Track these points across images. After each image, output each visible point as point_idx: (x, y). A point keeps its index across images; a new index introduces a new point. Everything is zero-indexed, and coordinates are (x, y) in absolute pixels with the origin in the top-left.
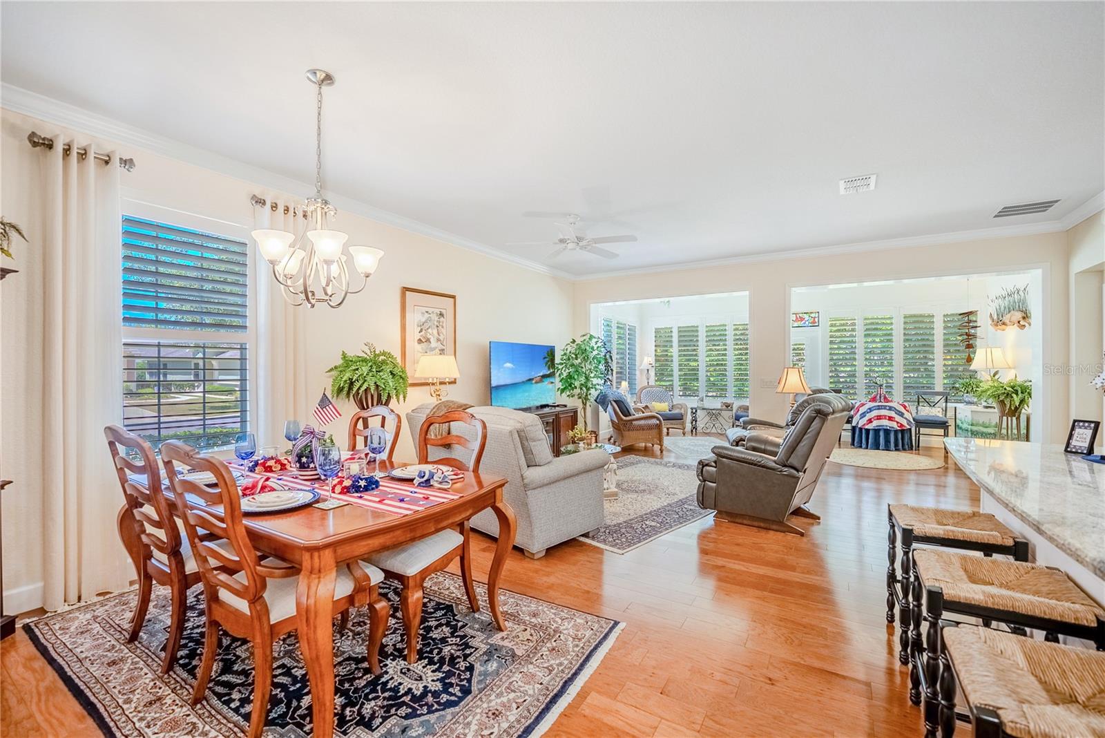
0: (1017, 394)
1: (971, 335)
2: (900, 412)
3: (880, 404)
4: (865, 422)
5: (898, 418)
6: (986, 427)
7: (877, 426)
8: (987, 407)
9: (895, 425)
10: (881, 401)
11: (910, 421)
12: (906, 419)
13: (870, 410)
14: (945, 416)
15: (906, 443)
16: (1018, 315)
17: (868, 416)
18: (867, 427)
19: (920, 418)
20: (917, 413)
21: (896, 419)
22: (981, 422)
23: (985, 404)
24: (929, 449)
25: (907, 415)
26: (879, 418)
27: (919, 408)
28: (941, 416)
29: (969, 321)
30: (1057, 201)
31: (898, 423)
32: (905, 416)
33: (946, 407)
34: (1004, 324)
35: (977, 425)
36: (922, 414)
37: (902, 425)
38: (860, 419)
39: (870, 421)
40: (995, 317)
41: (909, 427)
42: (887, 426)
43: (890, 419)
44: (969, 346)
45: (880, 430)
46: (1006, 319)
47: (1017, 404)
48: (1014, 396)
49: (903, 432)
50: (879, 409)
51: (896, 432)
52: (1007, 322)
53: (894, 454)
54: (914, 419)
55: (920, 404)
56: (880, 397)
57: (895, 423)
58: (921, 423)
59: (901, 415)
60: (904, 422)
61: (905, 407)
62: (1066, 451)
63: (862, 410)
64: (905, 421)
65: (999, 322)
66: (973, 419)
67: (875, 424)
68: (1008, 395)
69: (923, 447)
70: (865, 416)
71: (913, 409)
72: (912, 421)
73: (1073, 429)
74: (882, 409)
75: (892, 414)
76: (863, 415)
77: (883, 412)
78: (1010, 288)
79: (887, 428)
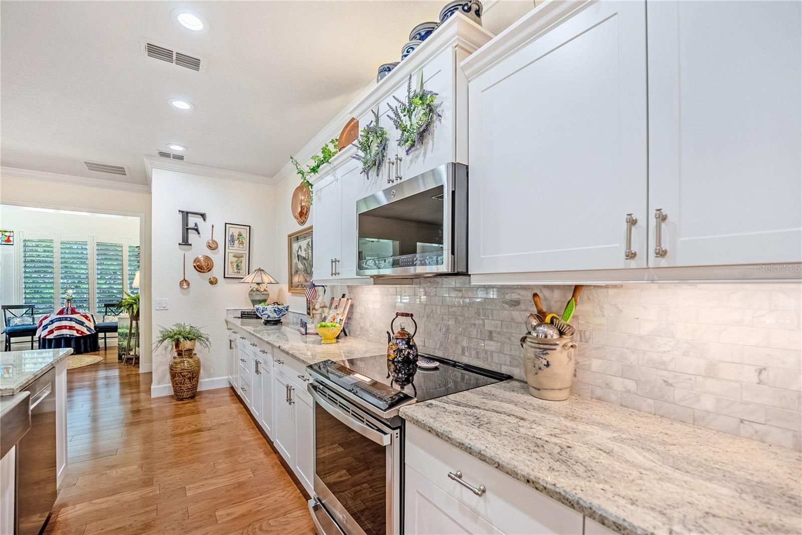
2: (81, 322)
3: (66, 316)
4: (47, 333)
5: (78, 327)
7: (57, 336)
9: (75, 333)
10: (67, 314)
11: (90, 329)
12: (86, 326)
13: (52, 322)
17: (50, 328)
18: (47, 337)
20: (102, 321)
21: (76, 328)
25: (88, 323)
26: (59, 328)
27: (105, 317)
30: (123, 168)
31: (78, 331)
32: (85, 324)
36: (105, 322)
37: (82, 333)
38: (43, 330)
39: (51, 332)
41: (89, 333)
42: (67, 335)
43: (71, 328)
45: (61, 338)
49: (85, 338)
50: (60, 320)
51: (77, 338)
54: (95, 326)
55: (108, 314)
56: (67, 310)
57: (75, 331)
59: (82, 324)
60: (85, 330)
61: (87, 317)
63: (45, 323)
67: (56, 333)
70: (47, 328)
72: (92, 328)
74: (63, 320)
75: (73, 324)
76: (45, 327)
77: (64, 323)
79: (68, 336)
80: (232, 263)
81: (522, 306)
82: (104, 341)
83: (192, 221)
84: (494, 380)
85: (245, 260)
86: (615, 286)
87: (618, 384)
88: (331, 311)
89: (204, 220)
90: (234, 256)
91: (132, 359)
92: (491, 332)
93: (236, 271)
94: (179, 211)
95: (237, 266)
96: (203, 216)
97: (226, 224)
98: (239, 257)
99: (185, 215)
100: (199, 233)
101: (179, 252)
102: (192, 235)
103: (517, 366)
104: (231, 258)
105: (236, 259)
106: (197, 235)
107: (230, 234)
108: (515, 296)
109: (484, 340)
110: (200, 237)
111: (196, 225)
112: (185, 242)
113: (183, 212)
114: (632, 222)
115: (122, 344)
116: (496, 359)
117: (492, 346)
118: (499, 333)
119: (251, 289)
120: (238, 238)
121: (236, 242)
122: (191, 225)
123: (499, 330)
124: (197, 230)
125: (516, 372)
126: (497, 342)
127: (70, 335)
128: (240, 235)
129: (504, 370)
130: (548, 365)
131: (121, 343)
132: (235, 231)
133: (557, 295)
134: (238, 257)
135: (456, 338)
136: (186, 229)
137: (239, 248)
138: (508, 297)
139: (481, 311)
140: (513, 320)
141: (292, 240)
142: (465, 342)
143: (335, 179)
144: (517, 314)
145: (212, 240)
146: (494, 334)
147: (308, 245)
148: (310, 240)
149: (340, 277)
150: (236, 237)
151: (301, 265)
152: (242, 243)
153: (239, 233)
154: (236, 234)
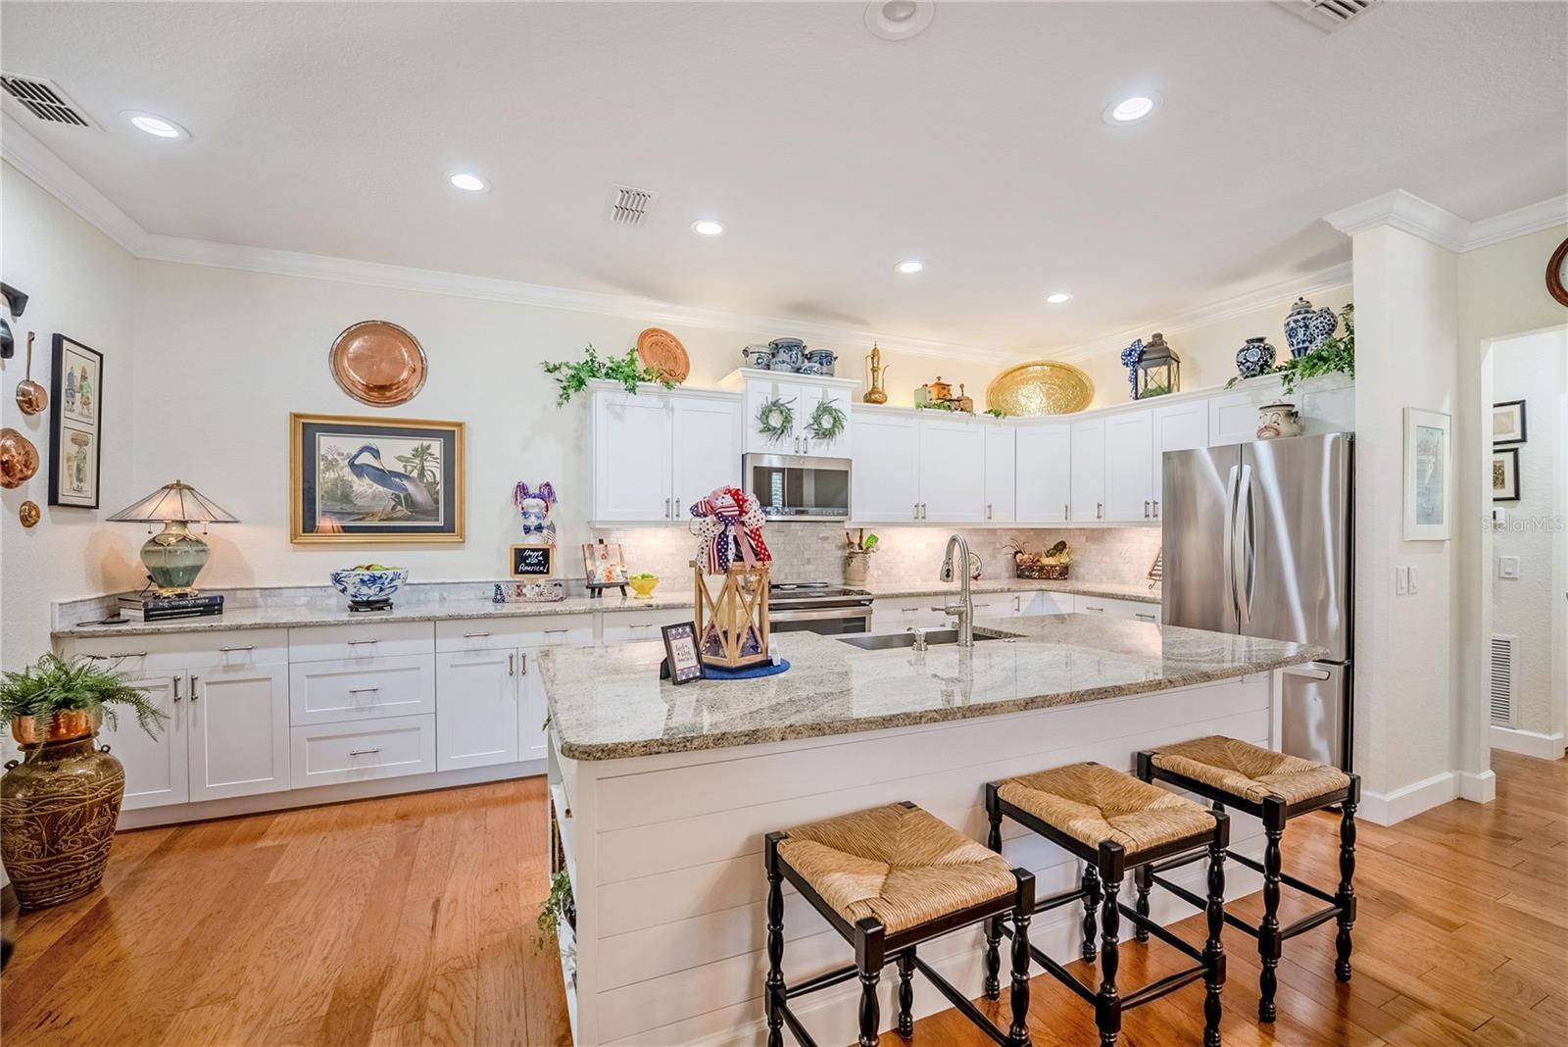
80: (69, 459)
81: (830, 541)
85: (91, 453)
88: (597, 563)
89: (15, 314)
92: (808, 559)
93: (75, 484)
95: (79, 470)
97: (59, 337)
98: (80, 441)
104: (67, 448)
105: (76, 448)
107: (66, 369)
108: (825, 535)
109: (802, 565)
114: (916, 506)
116: (812, 576)
118: (815, 559)
119: (151, 536)
120: (81, 387)
121: (78, 396)
123: (814, 556)
128: (84, 378)
132: (73, 363)
134: (80, 444)
137: (82, 414)
138: (821, 535)
141: (308, 431)
142: (787, 569)
143: (666, 406)
144: (826, 545)
145: (28, 382)
146: (812, 561)
147: (422, 453)
148: (436, 446)
149: (680, 519)
150: (77, 382)
151: (375, 486)
152: (86, 403)
153: (84, 371)
154: (78, 374)
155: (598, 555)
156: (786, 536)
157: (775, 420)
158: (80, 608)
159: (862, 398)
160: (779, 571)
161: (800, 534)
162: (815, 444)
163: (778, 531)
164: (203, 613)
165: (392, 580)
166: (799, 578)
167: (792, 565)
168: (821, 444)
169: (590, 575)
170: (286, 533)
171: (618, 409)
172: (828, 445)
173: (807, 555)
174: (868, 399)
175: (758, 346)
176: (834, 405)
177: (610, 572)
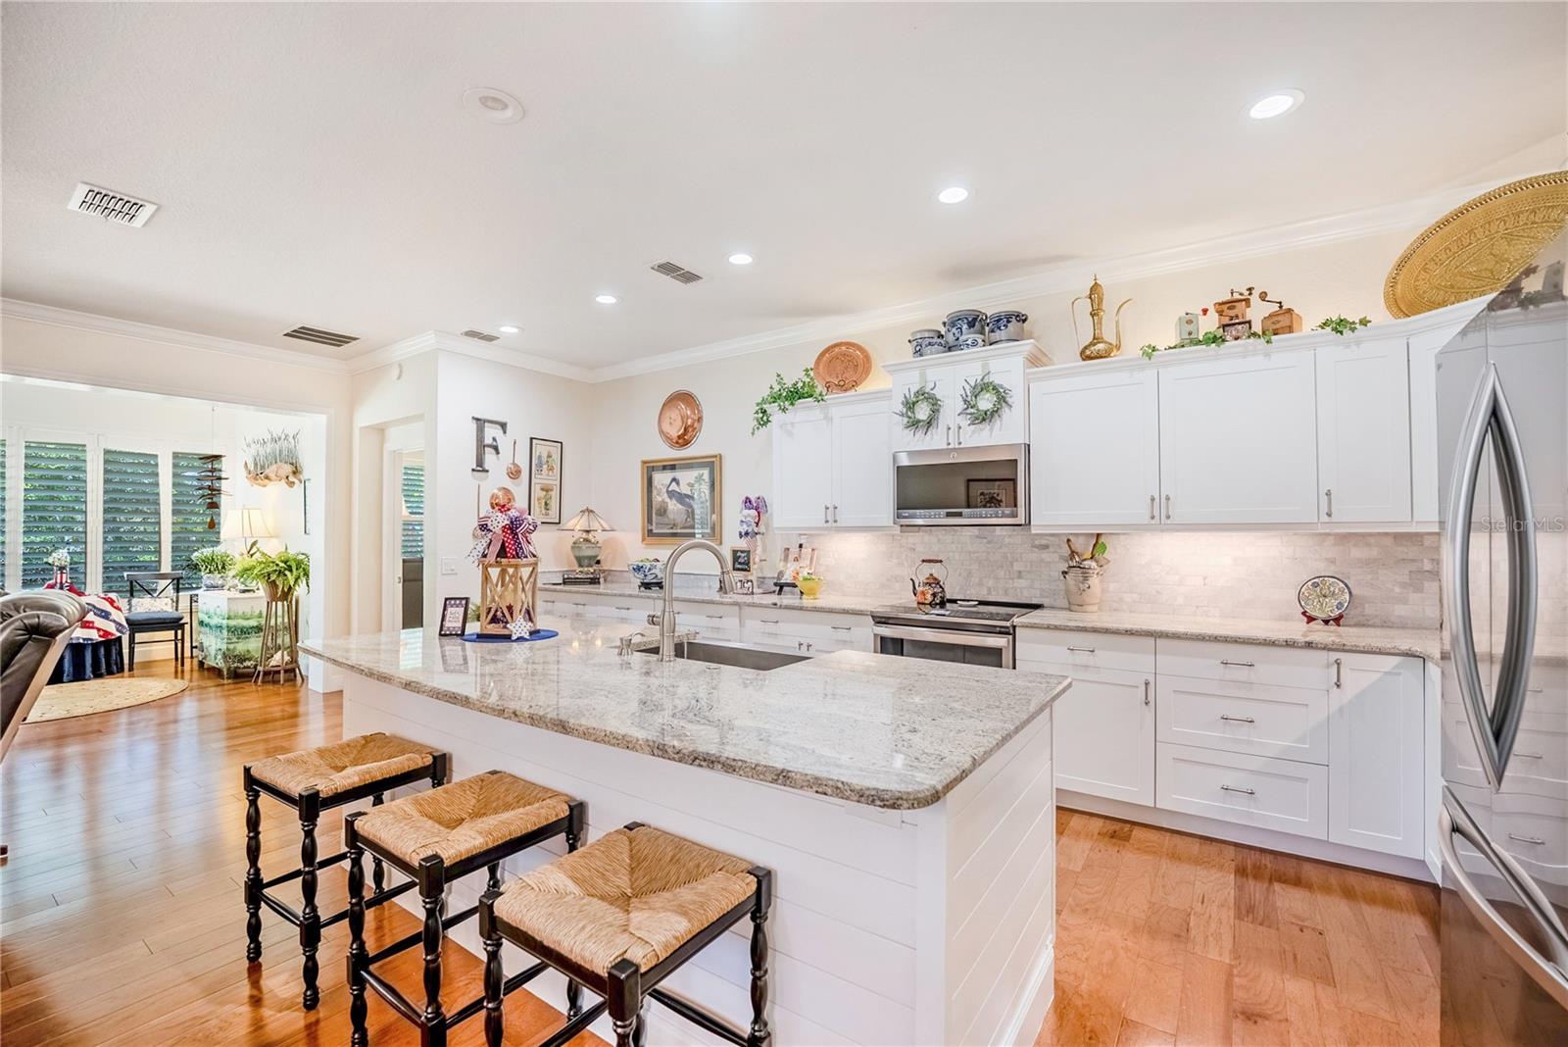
0: (291, 571)
1: (215, 490)
2: (103, 611)
6: (248, 619)
8: (244, 591)
9: (94, 635)
11: (121, 625)
12: (114, 621)
14: (177, 610)
15: (113, 662)
16: (288, 469)
19: (139, 618)
20: (130, 609)
21: (96, 625)
22: (240, 612)
23: (243, 587)
24: (148, 665)
25: (115, 614)
27: (134, 601)
28: (170, 610)
29: (213, 470)
30: (355, 339)
31: (99, 630)
32: (111, 618)
33: (177, 598)
34: (267, 478)
35: (236, 617)
36: (139, 610)
37: (107, 633)
40: (251, 467)
41: (119, 634)
42: (81, 638)
43: (87, 625)
44: (214, 505)
46: (270, 471)
47: (292, 583)
48: (287, 573)
49: (110, 644)
51: (96, 646)
52: (272, 476)
53: (93, 685)
54: (127, 620)
55: (135, 595)
57: (95, 631)
58: (136, 626)
59: (106, 615)
60: (111, 628)
61: (112, 602)
62: (440, 635)
64: (113, 625)
65: (259, 473)
66: (229, 610)
68: (280, 573)
69: (138, 663)
71: (123, 603)
72: (125, 624)
73: (445, 609)
78: (277, 432)
79: (81, 641)
80: (539, 499)
81: (1051, 549)
82: (173, 646)
83: (491, 432)
84: (1029, 610)
85: (555, 494)
86: (1124, 534)
87: (1128, 598)
88: (789, 565)
89: (505, 432)
90: (542, 489)
91: (279, 672)
92: (1020, 572)
93: (544, 512)
94: (473, 418)
95: (546, 504)
96: (503, 426)
97: (532, 439)
98: (546, 489)
99: (480, 423)
100: (498, 453)
101: (472, 481)
102: (489, 456)
103: (1047, 597)
104: (537, 492)
105: (544, 493)
106: (494, 456)
107: (538, 454)
108: (1044, 542)
109: (1013, 579)
110: (498, 459)
111: (494, 439)
112: (480, 467)
113: (478, 420)
114: (1153, 499)
115: (235, 648)
116: (1025, 593)
117: (1022, 583)
118: (1029, 572)
119: (574, 539)
120: (547, 462)
121: (545, 467)
122: (488, 440)
123: (1028, 569)
124: (496, 449)
125: (1045, 601)
126: (1027, 579)
127: (84, 639)
128: (549, 456)
129: (1034, 601)
130: (1089, 587)
131: (231, 647)
132: (541, 450)
133: (1081, 540)
134: (547, 491)
135: (981, 580)
136: (481, 447)
137: (549, 476)
138: (1037, 543)
139: (1009, 555)
140: (1042, 560)
141: (650, 469)
142: (991, 583)
143: (826, 418)
144: (1046, 556)
145: (514, 463)
146: (1023, 574)
147: (699, 478)
148: (706, 472)
149: (838, 524)
150: (544, 460)
151: (678, 505)
152: (551, 469)
153: (549, 452)
154: (545, 455)
155: (791, 557)
156: (989, 542)
157: (923, 412)
158: (548, 575)
159: (1080, 358)
160: (981, 584)
161: (1007, 540)
162: (974, 432)
163: (977, 537)
164: (591, 583)
165: (650, 569)
166: (1006, 593)
167: (997, 579)
168: (982, 430)
169: (781, 574)
170: (639, 537)
171: (789, 427)
172: (991, 430)
173: (1017, 567)
174: (1086, 356)
175: (920, 331)
176: (996, 379)
177: (798, 574)
